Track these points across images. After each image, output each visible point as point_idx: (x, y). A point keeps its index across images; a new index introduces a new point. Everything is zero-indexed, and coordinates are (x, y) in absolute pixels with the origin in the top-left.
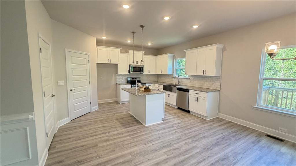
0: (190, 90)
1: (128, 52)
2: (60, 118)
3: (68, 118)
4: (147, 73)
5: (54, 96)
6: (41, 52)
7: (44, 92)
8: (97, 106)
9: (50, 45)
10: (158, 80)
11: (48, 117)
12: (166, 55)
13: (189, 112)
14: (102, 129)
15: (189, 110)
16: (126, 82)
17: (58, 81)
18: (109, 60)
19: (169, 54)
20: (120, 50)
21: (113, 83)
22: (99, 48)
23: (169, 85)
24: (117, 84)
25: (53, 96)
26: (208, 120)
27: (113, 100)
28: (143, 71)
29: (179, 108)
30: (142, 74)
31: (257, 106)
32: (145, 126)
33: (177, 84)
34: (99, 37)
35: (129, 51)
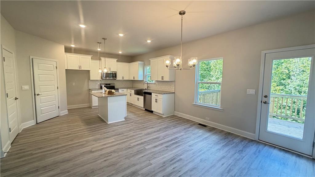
0: (152, 93)
1: (100, 60)
2: (24, 120)
3: (33, 121)
4: (121, 79)
5: (18, 99)
6: (4, 61)
7: (7, 94)
8: (67, 110)
9: (13, 53)
10: (132, 86)
11: (11, 116)
12: (137, 63)
13: (152, 112)
14: (67, 127)
15: (152, 110)
16: (100, 88)
17: (23, 86)
18: (80, 67)
19: (139, 62)
20: (91, 57)
21: (85, 88)
22: (69, 55)
23: (140, 90)
24: (89, 89)
25: (16, 99)
26: (164, 117)
27: (86, 105)
28: (116, 77)
29: (146, 110)
30: (115, 80)
31: (196, 103)
32: (107, 123)
33: (147, 88)
34: (68, 45)
35: (102, 58)
